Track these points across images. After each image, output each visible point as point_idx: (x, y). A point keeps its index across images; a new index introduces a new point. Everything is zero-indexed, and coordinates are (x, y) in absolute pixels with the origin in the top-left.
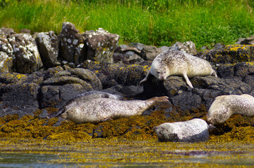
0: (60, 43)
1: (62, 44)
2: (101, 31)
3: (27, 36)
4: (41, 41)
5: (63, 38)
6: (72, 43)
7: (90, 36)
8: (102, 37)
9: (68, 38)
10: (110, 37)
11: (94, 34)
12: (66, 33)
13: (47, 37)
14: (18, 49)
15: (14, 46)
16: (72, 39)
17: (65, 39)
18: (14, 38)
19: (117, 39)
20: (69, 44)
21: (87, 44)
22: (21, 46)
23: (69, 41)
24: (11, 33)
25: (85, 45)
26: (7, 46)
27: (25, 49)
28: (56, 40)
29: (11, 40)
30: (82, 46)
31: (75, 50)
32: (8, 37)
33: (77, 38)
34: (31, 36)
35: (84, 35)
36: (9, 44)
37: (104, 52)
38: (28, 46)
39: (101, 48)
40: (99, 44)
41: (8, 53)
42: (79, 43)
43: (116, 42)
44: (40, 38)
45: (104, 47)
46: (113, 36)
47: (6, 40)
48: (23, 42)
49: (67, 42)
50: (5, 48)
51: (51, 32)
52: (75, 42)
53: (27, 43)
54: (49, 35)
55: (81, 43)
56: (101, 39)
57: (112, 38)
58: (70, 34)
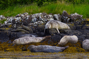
0: (62, 18)
1: (63, 18)
2: (76, 14)
3: (50, 16)
4: (55, 17)
5: (63, 16)
6: (66, 18)
7: (72, 16)
8: (76, 16)
9: (64, 16)
10: (79, 16)
11: (74, 15)
12: (64, 14)
13: (57, 16)
14: (47, 20)
15: (46, 19)
16: (66, 17)
17: (63, 17)
18: (46, 16)
19: (82, 17)
20: (65, 18)
21: (71, 18)
22: (48, 19)
23: (65, 17)
24: (45, 15)
25: (70, 19)
26: (43, 19)
27: (49, 20)
28: (60, 17)
29: (45, 17)
30: (69, 19)
31: (67, 20)
32: (44, 16)
33: (67, 16)
34: (52, 16)
35: (70, 15)
36: (44, 18)
37: (77, 21)
38: (50, 19)
39: (76, 20)
40: (75, 18)
41: (43, 22)
42: (68, 18)
43: (81, 18)
44: (55, 16)
45: (77, 19)
46: (80, 15)
47: (43, 17)
48: (49, 17)
49: (64, 18)
50: (43, 20)
51: (59, 14)
52: (67, 18)
53: (50, 18)
54: (58, 15)
55: (69, 18)
56: (75, 17)
57: (80, 16)
58: (65, 15)
